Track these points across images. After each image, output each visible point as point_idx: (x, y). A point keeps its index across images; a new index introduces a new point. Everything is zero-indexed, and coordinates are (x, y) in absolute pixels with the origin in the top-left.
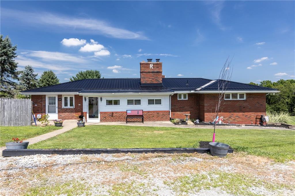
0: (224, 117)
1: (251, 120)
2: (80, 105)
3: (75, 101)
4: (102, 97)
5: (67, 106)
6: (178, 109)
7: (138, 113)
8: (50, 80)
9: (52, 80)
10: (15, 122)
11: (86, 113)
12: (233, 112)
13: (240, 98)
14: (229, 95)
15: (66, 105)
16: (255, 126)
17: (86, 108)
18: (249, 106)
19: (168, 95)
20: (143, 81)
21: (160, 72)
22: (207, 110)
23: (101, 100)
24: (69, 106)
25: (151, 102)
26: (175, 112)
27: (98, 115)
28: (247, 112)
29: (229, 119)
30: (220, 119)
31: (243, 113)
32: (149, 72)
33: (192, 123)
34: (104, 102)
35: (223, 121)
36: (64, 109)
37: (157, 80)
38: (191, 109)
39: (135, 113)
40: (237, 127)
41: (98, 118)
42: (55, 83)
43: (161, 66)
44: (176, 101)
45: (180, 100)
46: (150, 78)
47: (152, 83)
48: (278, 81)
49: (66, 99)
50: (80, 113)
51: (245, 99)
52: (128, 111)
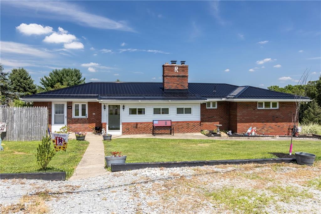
0: (257, 128)
1: (284, 130)
2: (94, 114)
3: (88, 109)
4: (125, 105)
5: (79, 116)
6: (207, 120)
7: (166, 124)
8: (22, 80)
9: (25, 81)
10: (26, 135)
11: (105, 124)
12: (266, 122)
13: (273, 107)
14: (262, 103)
15: (77, 114)
16: (288, 137)
17: (106, 118)
18: (281, 115)
19: (199, 103)
20: (167, 87)
21: (185, 77)
22: (239, 120)
23: (124, 109)
24: (80, 116)
25: (180, 111)
26: (203, 123)
27: (120, 127)
28: (280, 122)
29: (262, 130)
30: (253, 130)
31: (276, 124)
32: (174, 76)
33: (226, 135)
34: (127, 110)
35: (256, 132)
36: (75, 119)
37: (182, 85)
38: (221, 119)
39: (163, 124)
40: (272, 138)
41: (120, 130)
42: (29, 85)
43: (187, 69)
44: (204, 110)
45: (210, 109)
46: (175, 83)
47: (176, 89)
48: (286, 86)
49: (77, 106)
50: (95, 124)
51: (277, 108)
52: (154, 122)
